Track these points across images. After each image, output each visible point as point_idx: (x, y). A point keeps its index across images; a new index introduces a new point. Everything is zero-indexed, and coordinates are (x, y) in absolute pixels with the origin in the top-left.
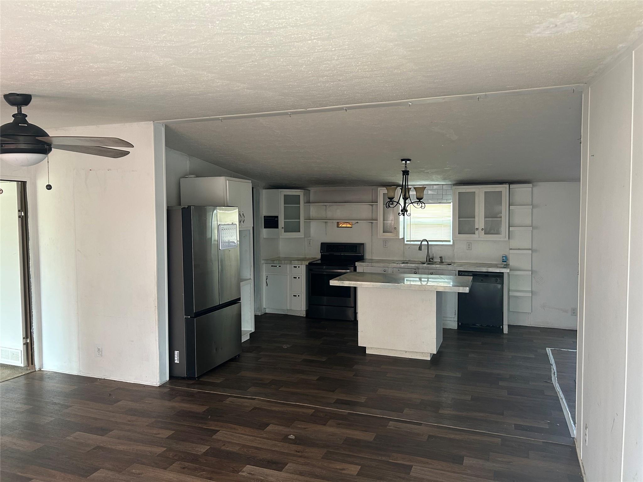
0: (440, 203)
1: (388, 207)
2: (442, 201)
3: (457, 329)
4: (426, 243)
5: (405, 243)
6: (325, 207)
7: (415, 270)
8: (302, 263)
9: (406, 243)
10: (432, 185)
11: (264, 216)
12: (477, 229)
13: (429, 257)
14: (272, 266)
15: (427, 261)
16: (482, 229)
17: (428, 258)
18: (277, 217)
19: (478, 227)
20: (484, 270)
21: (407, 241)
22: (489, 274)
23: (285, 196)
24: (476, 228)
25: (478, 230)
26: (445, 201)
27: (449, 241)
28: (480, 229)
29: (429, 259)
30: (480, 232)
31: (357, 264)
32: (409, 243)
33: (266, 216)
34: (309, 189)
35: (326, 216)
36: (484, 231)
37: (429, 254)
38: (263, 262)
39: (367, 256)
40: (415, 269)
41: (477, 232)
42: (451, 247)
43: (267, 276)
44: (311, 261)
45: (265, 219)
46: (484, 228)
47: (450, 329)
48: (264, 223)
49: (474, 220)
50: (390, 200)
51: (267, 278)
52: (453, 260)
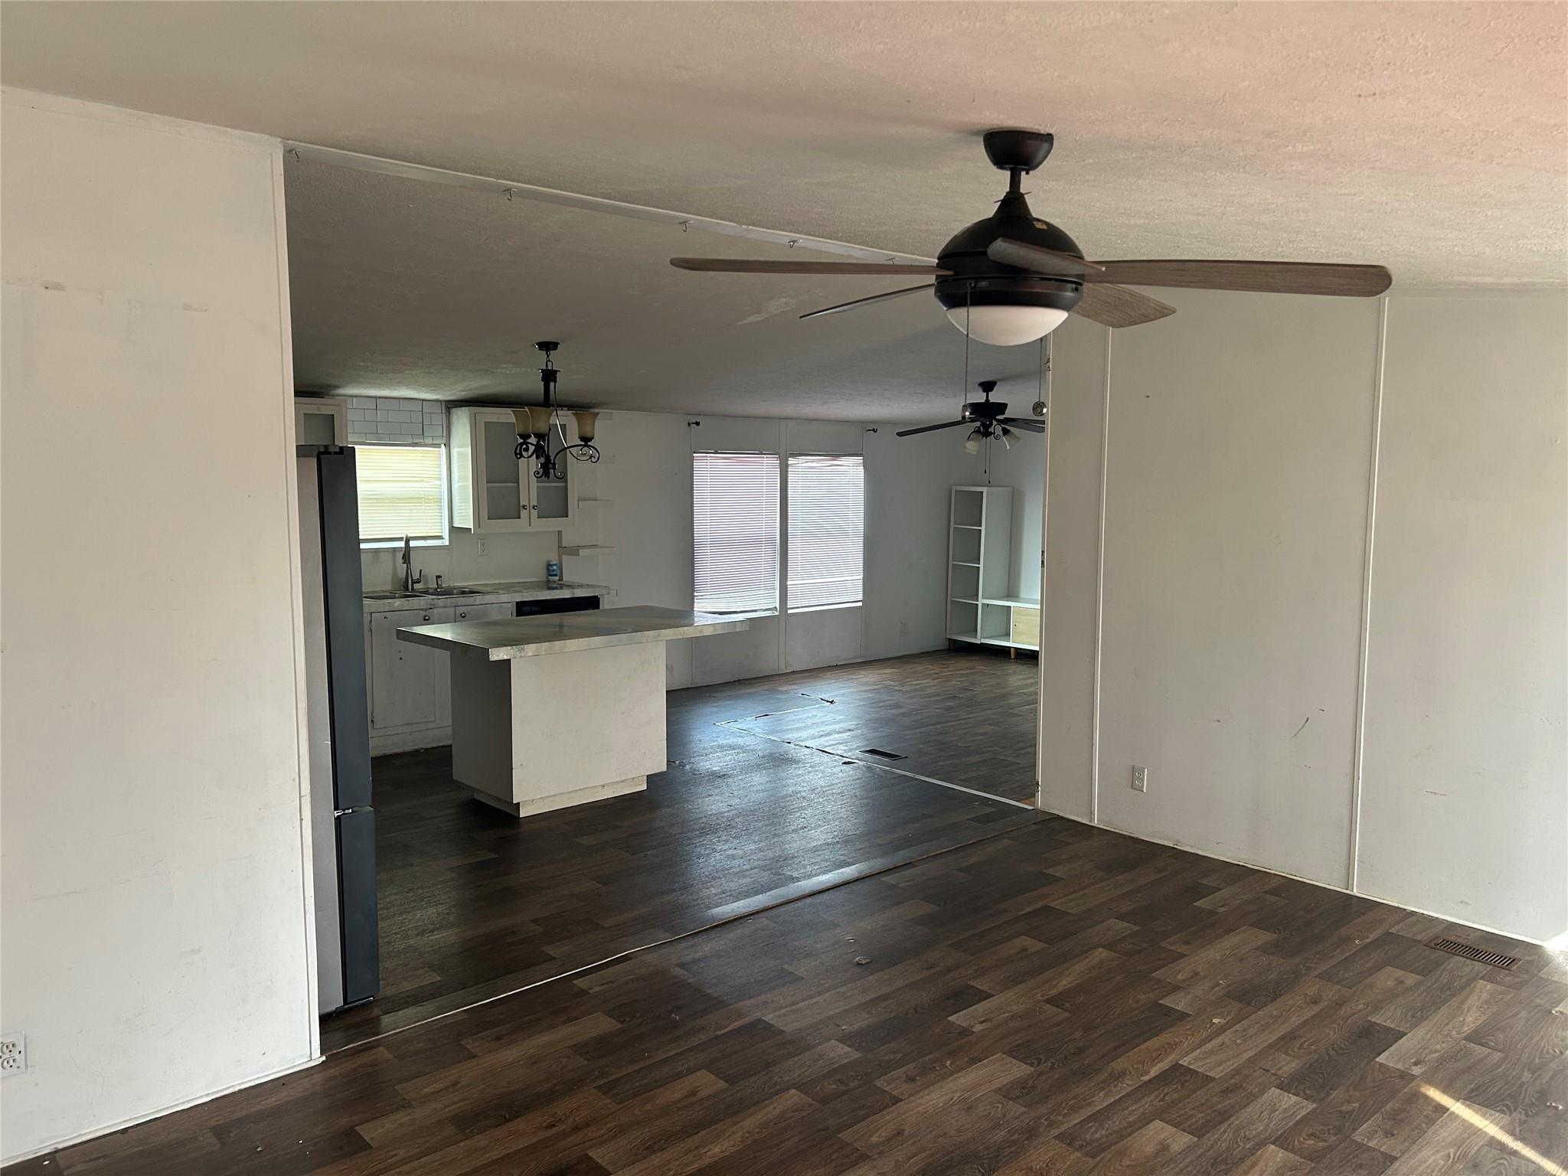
0: (415, 444)
2: (422, 439)
10: (398, 398)
12: (525, 507)
13: (412, 579)
15: (407, 589)
16: (535, 506)
17: (410, 581)
19: (526, 503)
24: (522, 504)
25: (528, 510)
26: (429, 441)
27: (440, 537)
28: (531, 507)
30: (530, 515)
36: (537, 510)
40: (426, 610)
41: (524, 513)
42: (447, 550)
46: (536, 504)
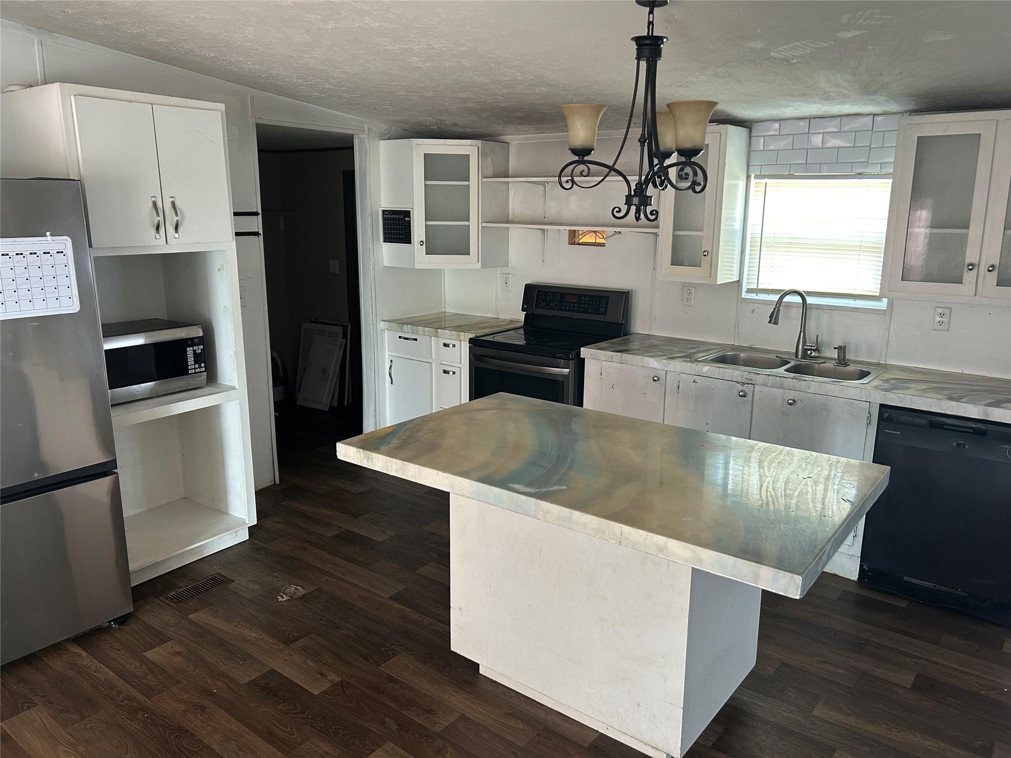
0: (860, 175)
1: (568, 186)
2: (866, 168)
3: (856, 579)
4: (799, 300)
5: (743, 297)
6: (541, 188)
7: (741, 387)
8: (459, 336)
9: (744, 295)
10: (839, 116)
11: (383, 211)
12: (972, 266)
13: (804, 344)
14: (400, 337)
15: (797, 356)
16: (993, 266)
17: (800, 347)
18: (407, 214)
19: (974, 260)
20: (972, 411)
21: (749, 291)
22: (990, 427)
23: (429, 159)
24: (967, 261)
25: (975, 271)
26: (876, 170)
27: (879, 299)
28: (983, 269)
29: (805, 351)
30: (981, 279)
31: (585, 352)
32: (753, 296)
33: (387, 211)
34: (507, 138)
35: (544, 212)
36: (995, 274)
37: (804, 334)
38: (382, 325)
39: (640, 325)
41: (968, 276)
42: (882, 316)
43: (391, 361)
44: (480, 332)
45: (384, 219)
46: (997, 263)
47: (835, 575)
48: (384, 229)
49: (965, 234)
50: (577, 158)
51: (391, 366)
52: (883, 358)
